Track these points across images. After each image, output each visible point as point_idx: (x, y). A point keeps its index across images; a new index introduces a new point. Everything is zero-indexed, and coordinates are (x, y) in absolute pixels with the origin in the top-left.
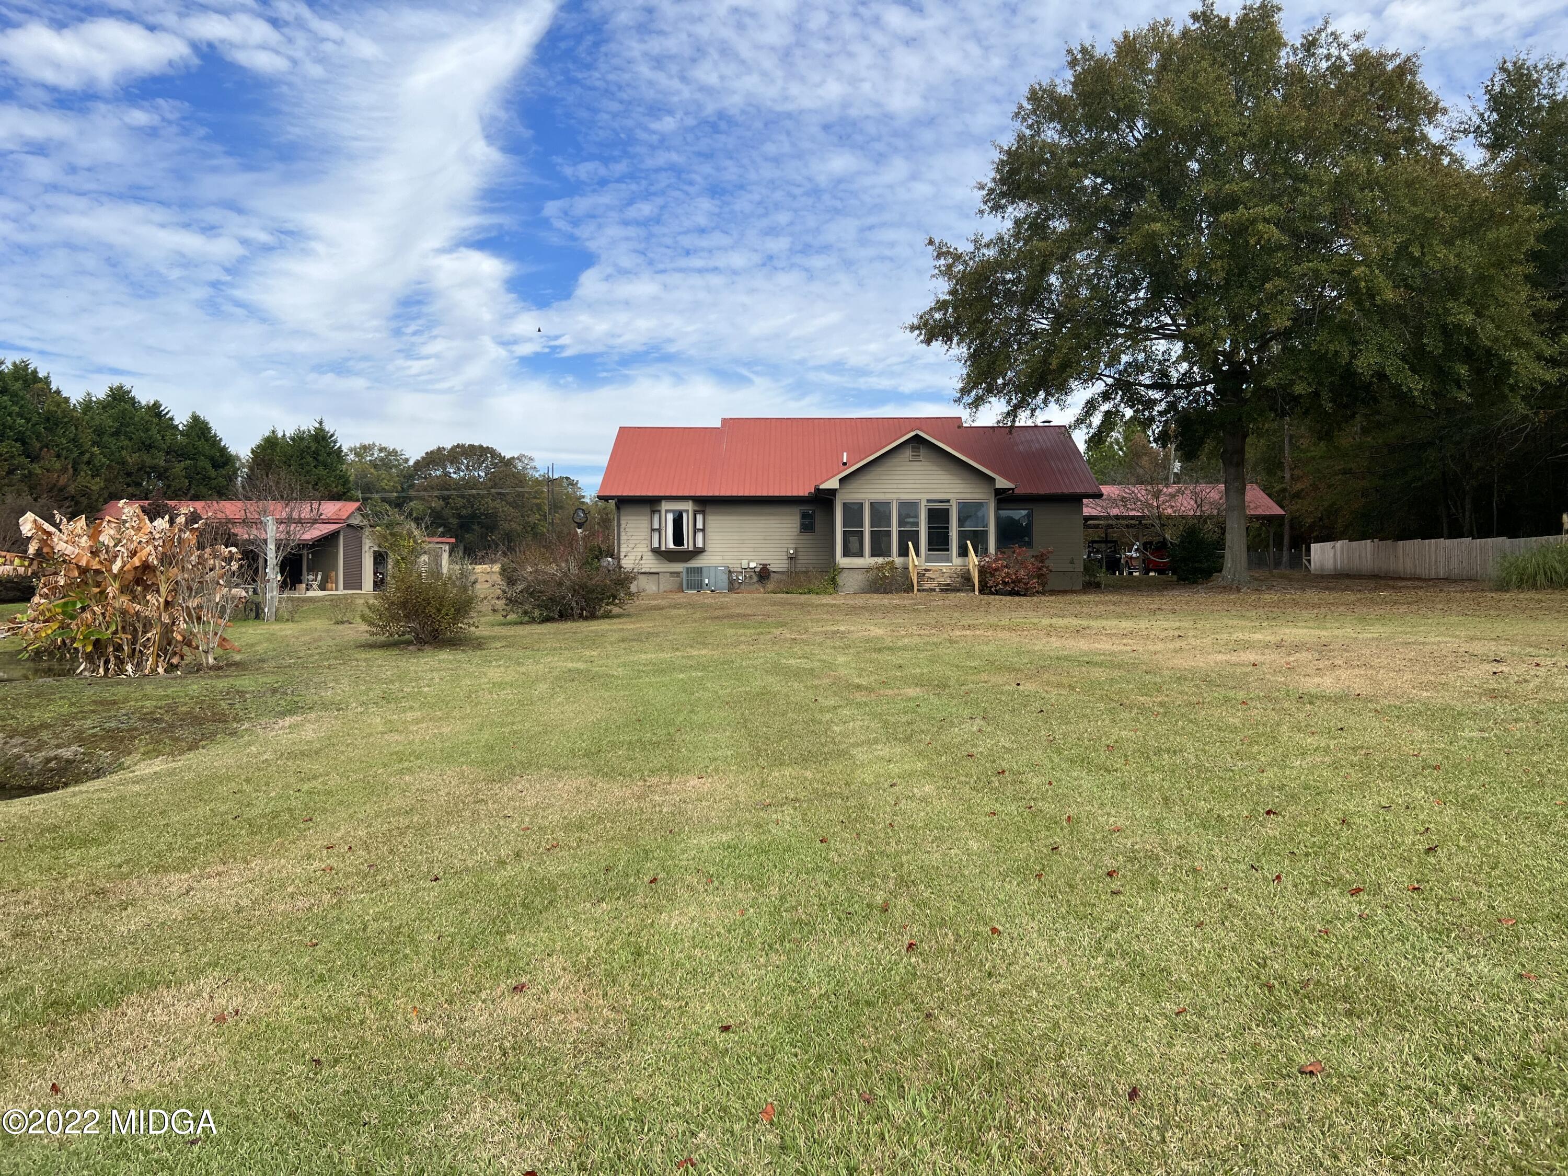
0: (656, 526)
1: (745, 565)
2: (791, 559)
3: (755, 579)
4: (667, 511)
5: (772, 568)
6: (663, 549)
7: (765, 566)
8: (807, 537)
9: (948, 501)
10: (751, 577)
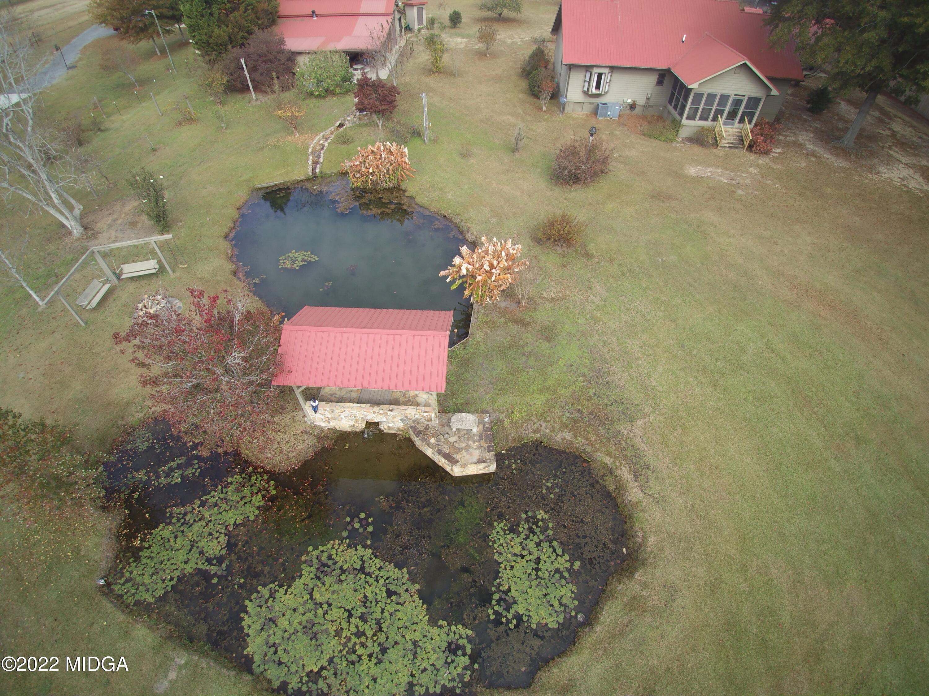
0: (587, 79)
1: (625, 101)
2: (648, 99)
3: (628, 107)
4: (595, 73)
5: (637, 103)
6: (590, 93)
7: (634, 101)
8: (659, 88)
9: (744, 96)
10: (626, 107)
